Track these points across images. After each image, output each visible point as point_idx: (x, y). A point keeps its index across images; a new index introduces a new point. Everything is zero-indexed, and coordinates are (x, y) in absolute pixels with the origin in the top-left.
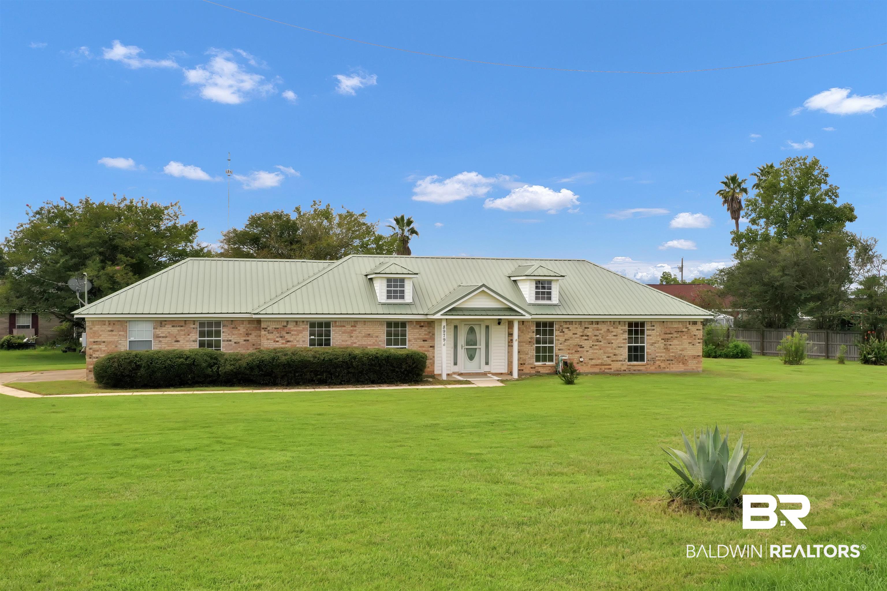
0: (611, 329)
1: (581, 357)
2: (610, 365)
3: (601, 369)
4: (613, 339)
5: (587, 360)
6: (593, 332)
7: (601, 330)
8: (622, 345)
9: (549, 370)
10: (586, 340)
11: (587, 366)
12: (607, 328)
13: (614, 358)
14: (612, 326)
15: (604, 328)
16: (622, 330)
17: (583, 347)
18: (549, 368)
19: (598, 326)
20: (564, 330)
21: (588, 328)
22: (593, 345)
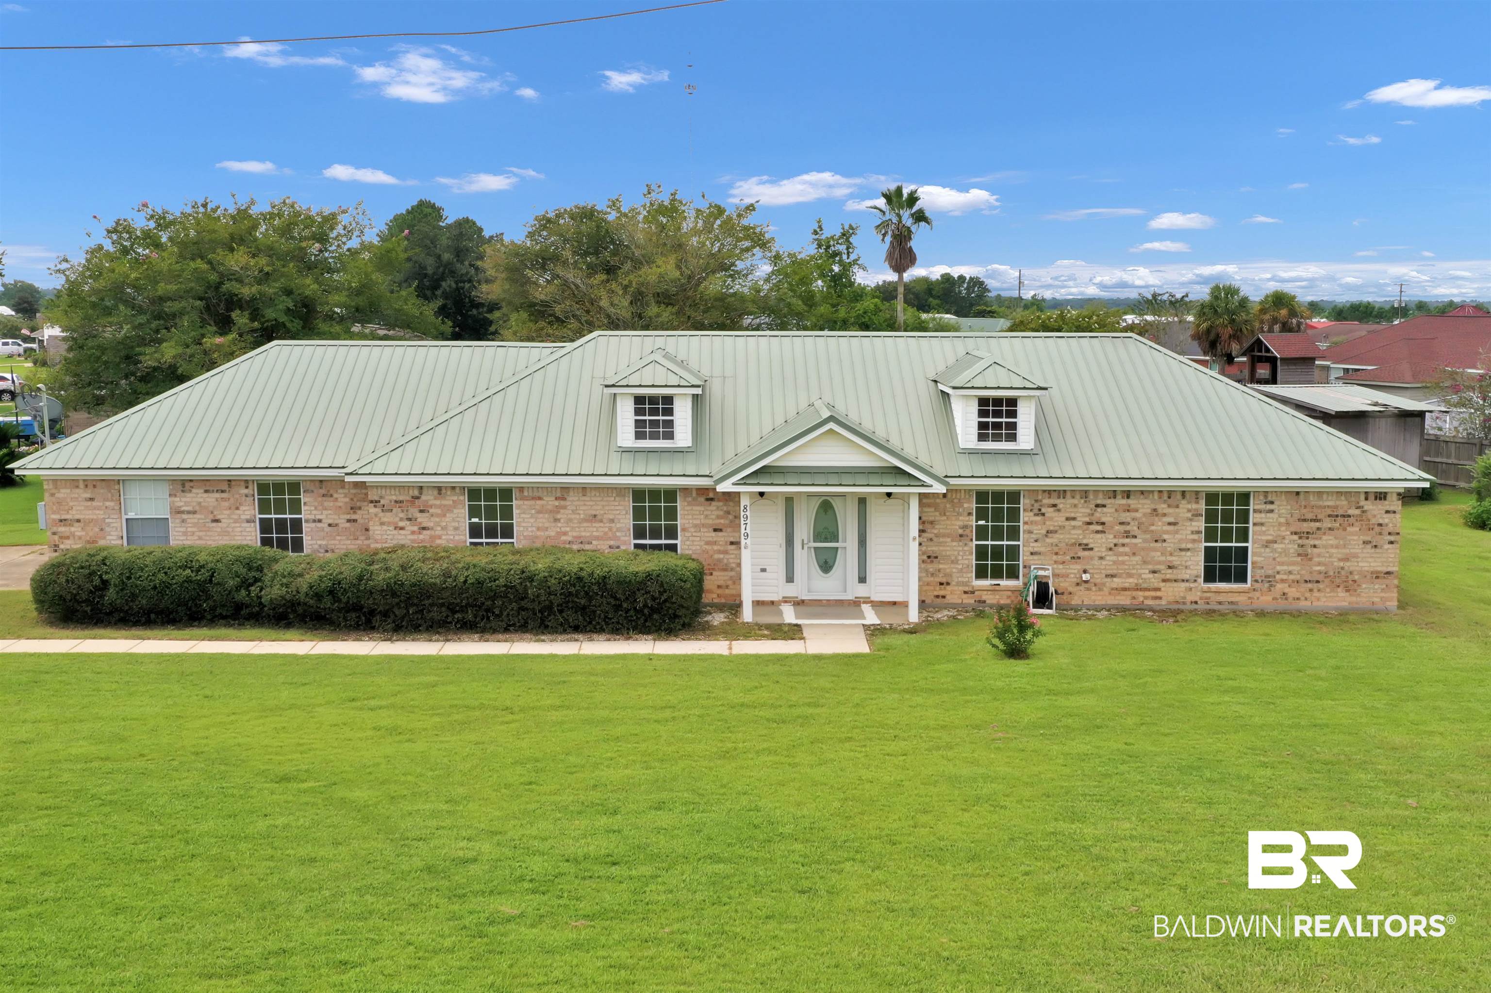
0: (1162, 507)
1: (1085, 572)
2: (1159, 589)
3: (1134, 598)
4: (1167, 532)
5: (1099, 578)
6: (1116, 515)
7: (1137, 511)
8: (1189, 546)
9: (1009, 597)
10: (1097, 532)
11: (1100, 590)
12: (1153, 506)
13: (1170, 574)
14: (1165, 502)
15: (1144, 506)
16: (1189, 511)
17: (1092, 549)
18: (1009, 593)
19: (1130, 502)
20: (1043, 510)
21: (1104, 506)
22: (1115, 545)
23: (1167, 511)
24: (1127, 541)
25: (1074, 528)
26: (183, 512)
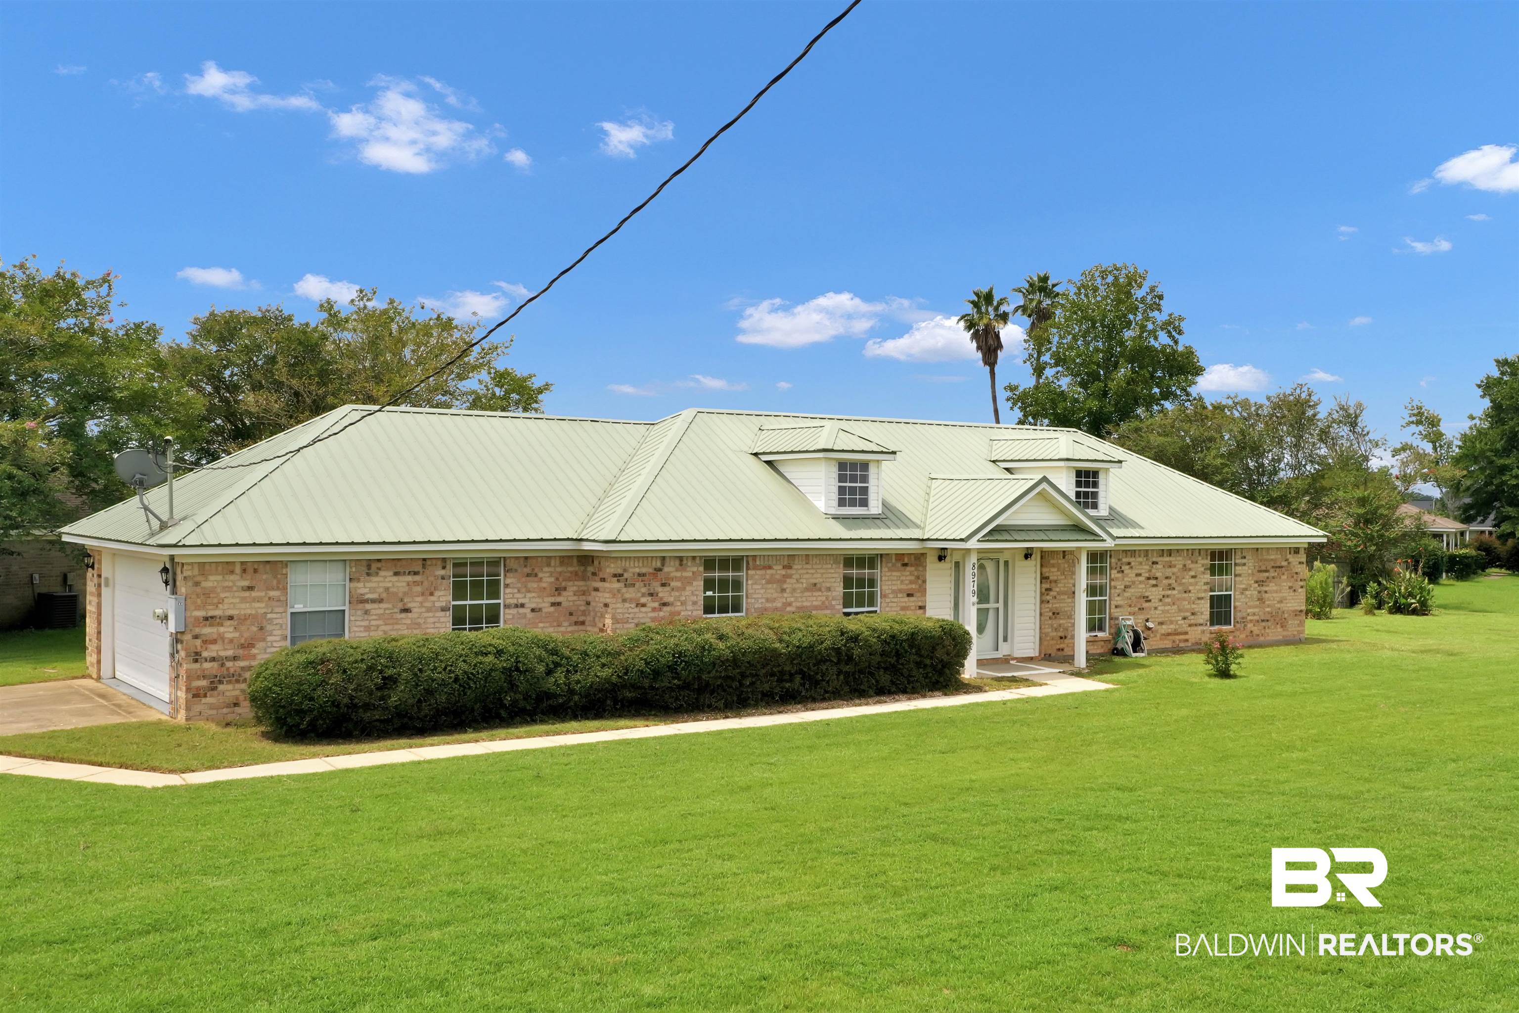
0: (1189, 563)
1: (1147, 620)
2: (1187, 633)
3: (1173, 641)
4: (1191, 584)
5: (1155, 626)
6: (1163, 571)
7: (1175, 566)
8: (1203, 595)
9: (1102, 647)
10: (1153, 586)
11: (1155, 636)
12: (1184, 563)
13: (1193, 620)
14: (1190, 558)
15: (1178, 563)
16: (1202, 566)
17: (1150, 601)
18: (1102, 643)
19: (1171, 559)
20: (1123, 568)
21: (1157, 563)
22: (1163, 596)
23: (1192, 566)
24: (1169, 592)
25: (1141, 582)
26: (366, 601)
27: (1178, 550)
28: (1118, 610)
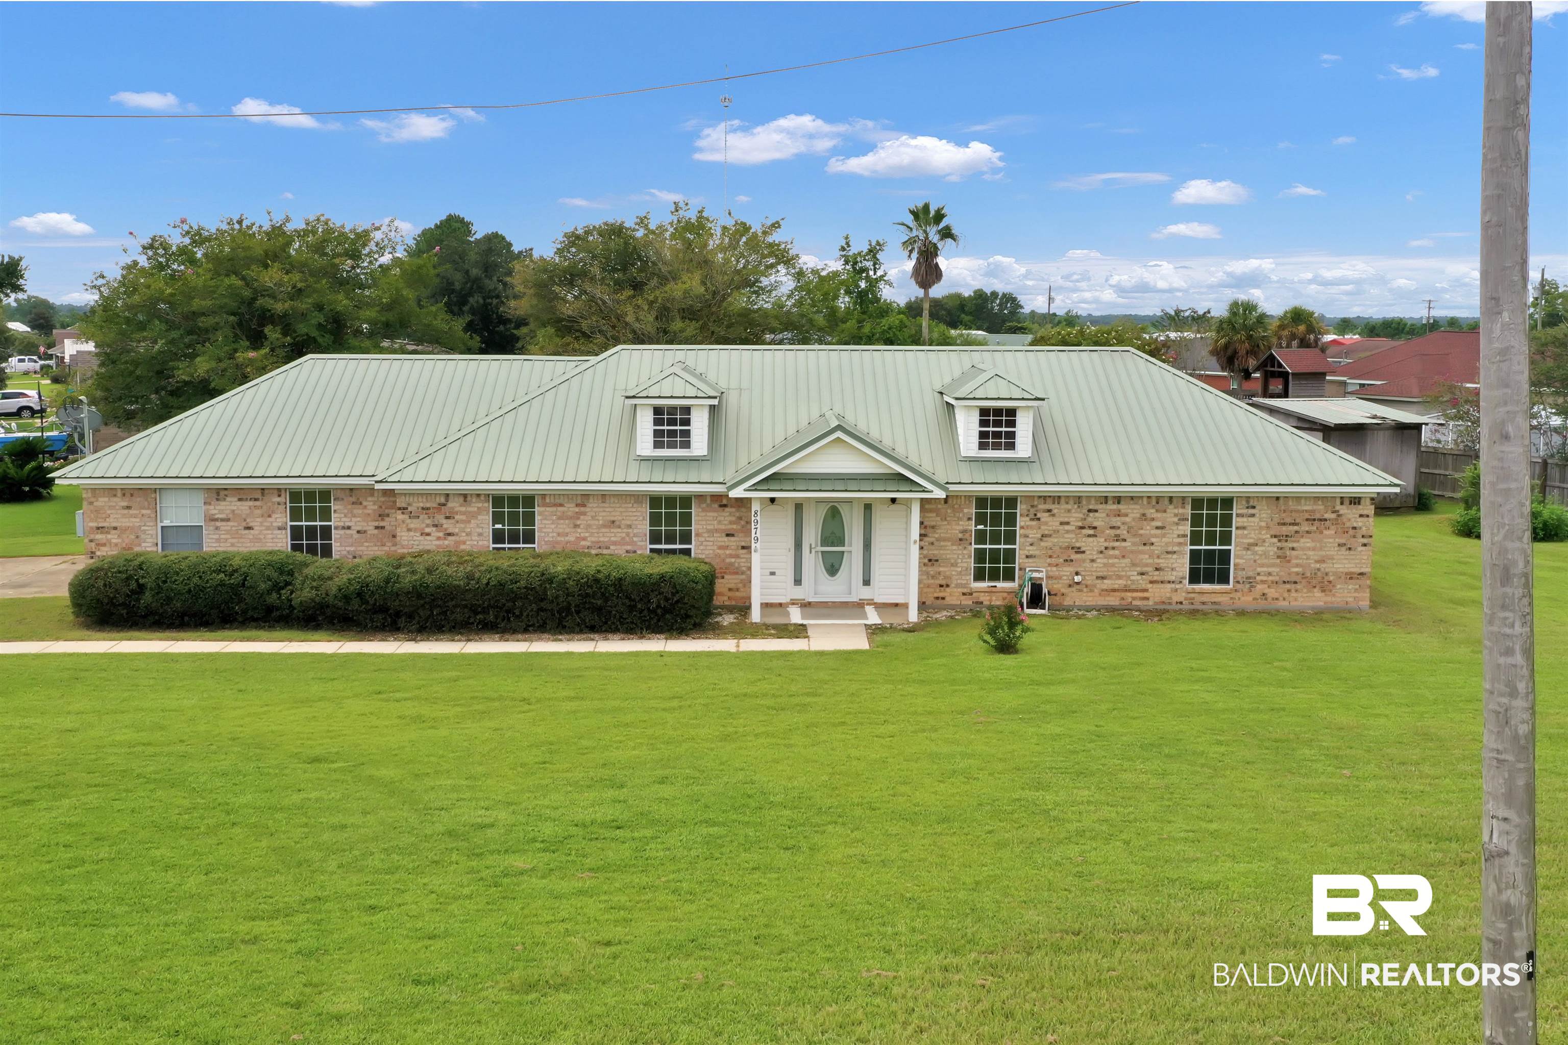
0: (1151, 512)
1: (1077, 574)
2: (1146, 590)
3: (1123, 599)
4: (1155, 536)
5: (1090, 580)
6: (1107, 519)
7: (1126, 515)
8: (1175, 549)
9: (1004, 599)
10: (1089, 536)
11: (1091, 591)
12: (1142, 511)
13: (1157, 576)
14: (1153, 507)
15: (1133, 511)
16: (1176, 515)
17: (1084, 552)
18: (1005, 595)
19: (1120, 507)
20: (1039, 515)
21: (1096, 511)
22: (1106, 548)
23: (1155, 515)
24: (1117, 544)
25: (1068, 532)
26: (217, 520)
27: (1132, 498)
28: (1030, 560)
